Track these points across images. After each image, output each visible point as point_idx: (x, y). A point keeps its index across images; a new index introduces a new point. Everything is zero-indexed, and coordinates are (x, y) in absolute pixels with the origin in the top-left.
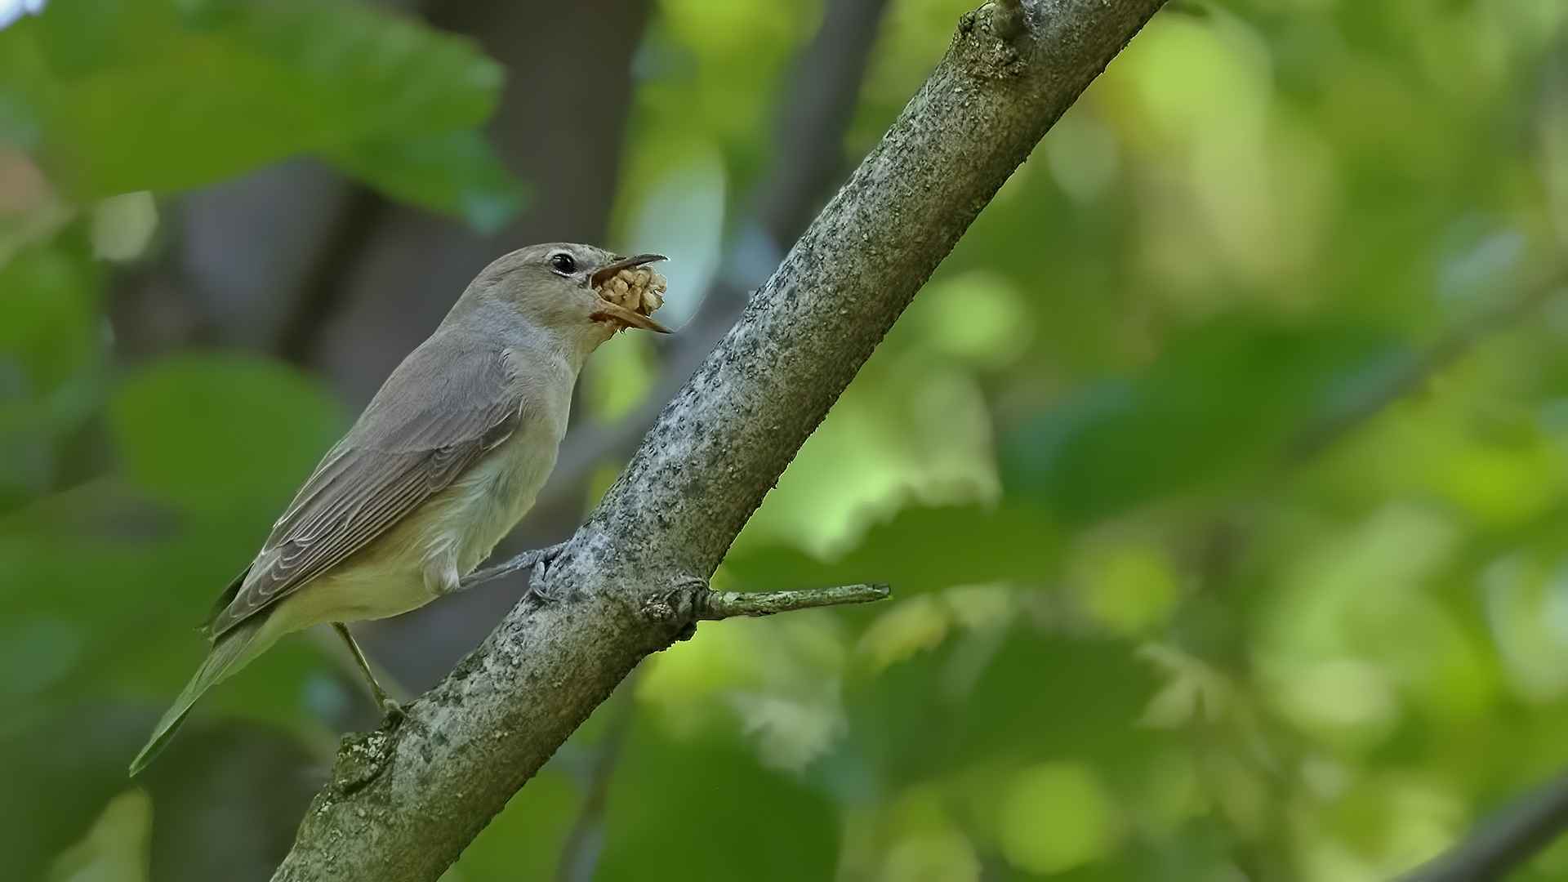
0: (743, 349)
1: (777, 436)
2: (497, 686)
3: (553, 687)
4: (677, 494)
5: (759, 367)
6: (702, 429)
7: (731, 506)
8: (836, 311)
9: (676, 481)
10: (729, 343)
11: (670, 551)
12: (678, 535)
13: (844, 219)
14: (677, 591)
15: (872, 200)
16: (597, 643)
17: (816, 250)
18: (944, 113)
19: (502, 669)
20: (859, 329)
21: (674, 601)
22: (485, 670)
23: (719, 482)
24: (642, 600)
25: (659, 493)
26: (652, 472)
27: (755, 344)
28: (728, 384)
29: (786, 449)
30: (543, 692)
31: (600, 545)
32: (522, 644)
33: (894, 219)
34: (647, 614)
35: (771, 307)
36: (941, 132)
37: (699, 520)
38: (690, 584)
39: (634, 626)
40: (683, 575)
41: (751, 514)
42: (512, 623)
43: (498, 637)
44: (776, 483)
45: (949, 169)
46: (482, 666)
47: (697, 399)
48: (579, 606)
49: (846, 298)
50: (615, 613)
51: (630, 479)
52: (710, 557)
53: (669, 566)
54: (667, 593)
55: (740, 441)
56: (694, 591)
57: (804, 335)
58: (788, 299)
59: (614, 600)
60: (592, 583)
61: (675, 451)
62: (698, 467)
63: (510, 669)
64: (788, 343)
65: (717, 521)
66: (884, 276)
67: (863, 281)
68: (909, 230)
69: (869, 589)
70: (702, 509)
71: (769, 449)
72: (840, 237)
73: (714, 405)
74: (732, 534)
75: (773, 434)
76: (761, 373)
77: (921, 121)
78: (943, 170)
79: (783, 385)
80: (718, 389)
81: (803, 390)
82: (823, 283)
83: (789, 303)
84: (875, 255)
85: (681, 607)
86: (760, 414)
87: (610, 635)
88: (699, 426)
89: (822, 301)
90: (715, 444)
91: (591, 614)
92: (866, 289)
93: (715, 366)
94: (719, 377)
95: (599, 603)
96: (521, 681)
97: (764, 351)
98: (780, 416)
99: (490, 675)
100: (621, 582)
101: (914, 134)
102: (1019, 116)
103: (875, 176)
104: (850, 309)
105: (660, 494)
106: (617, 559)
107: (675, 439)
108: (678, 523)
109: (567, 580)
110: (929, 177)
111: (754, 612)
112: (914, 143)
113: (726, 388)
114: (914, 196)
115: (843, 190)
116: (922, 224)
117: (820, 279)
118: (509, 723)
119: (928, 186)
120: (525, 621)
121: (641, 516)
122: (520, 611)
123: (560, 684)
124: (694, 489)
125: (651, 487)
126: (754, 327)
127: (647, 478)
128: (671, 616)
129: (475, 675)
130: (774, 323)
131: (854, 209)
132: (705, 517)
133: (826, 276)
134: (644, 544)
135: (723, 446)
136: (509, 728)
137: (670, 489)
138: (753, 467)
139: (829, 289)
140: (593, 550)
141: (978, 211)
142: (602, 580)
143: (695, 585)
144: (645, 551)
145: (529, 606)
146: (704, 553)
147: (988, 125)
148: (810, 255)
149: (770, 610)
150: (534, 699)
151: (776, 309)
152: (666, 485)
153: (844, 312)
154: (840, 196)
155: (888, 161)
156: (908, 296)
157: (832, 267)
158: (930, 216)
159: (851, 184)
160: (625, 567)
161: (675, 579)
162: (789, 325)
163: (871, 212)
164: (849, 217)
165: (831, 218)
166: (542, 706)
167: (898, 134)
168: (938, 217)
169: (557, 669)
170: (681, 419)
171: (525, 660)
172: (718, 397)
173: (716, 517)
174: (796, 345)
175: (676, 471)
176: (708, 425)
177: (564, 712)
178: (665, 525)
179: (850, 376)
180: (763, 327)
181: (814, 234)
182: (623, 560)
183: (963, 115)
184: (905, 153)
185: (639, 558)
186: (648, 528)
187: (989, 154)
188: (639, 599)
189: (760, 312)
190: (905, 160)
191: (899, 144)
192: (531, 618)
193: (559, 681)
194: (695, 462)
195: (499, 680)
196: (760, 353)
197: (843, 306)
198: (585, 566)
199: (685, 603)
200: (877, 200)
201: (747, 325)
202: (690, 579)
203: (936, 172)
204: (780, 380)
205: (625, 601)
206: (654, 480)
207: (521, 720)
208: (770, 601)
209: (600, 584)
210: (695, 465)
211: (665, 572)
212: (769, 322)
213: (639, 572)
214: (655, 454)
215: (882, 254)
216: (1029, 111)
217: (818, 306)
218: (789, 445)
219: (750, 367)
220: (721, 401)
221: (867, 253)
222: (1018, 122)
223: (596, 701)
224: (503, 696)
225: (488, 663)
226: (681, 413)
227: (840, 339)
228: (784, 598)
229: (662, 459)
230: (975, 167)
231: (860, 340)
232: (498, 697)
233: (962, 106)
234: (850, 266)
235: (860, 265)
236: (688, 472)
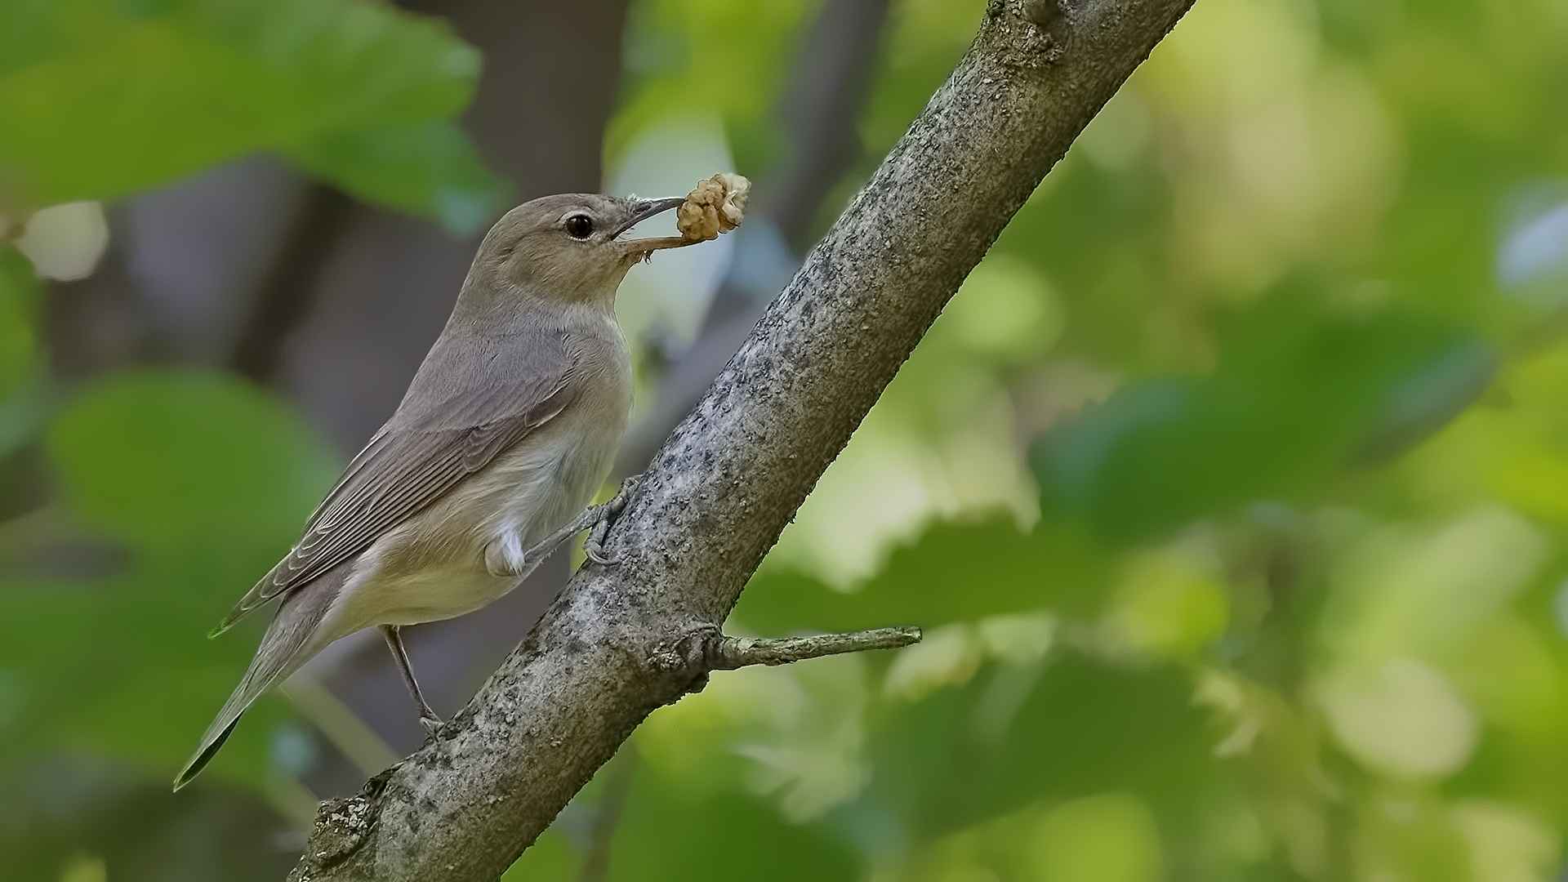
0: (754, 370)
1: (794, 465)
2: (490, 746)
3: (552, 746)
4: (685, 531)
5: (773, 389)
6: (711, 459)
7: (744, 543)
8: (856, 327)
9: (682, 517)
10: (739, 364)
11: (678, 594)
12: (687, 576)
13: (865, 225)
14: (686, 638)
15: (894, 203)
16: (599, 698)
17: (834, 260)
18: (972, 106)
19: (496, 728)
20: (884, 346)
21: (683, 649)
22: (477, 728)
23: (731, 517)
24: (648, 649)
25: (665, 530)
26: (656, 508)
27: (768, 365)
28: (739, 409)
29: (804, 479)
30: (541, 752)
31: (601, 589)
32: (517, 699)
33: (919, 224)
34: (655, 663)
35: (785, 323)
36: (969, 127)
37: (709, 559)
38: (700, 630)
39: (639, 677)
40: (694, 620)
41: (766, 552)
42: (505, 677)
43: (490, 692)
44: (794, 517)
45: (978, 169)
46: (472, 724)
47: (705, 425)
48: (579, 657)
49: (867, 312)
50: (619, 663)
51: (633, 515)
52: (723, 599)
53: (677, 610)
54: (675, 641)
55: (752, 472)
56: (705, 638)
57: (822, 353)
58: (803, 313)
59: (616, 649)
60: (592, 631)
61: (682, 484)
62: (708, 501)
63: (503, 727)
64: (803, 362)
65: (729, 560)
66: (908, 288)
67: (886, 292)
68: (935, 236)
69: (898, 633)
70: (712, 546)
71: (785, 479)
72: (860, 245)
73: (724, 432)
74: (746, 574)
75: (790, 463)
76: (775, 396)
77: (947, 116)
78: (973, 170)
79: (799, 409)
80: (729, 415)
81: (821, 415)
82: (842, 296)
83: (805, 318)
84: (899, 264)
85: (691, 656)
86: (775, 441)
87: (613, 688)
88: (708, 456)
89: (841, 316)
90: (726, 475)
91: (592, 666)
92: (889, 301)
93: (725, 389)
94: (729, 401)
95: (600, 653)
96: (515, 740)
97: (778, 372)
98: (796, 443)
99: (481, 735)
100: (624, 629)
101: (940, 130)
102: (1055, 108)
103: (898, 178)
104: (872, 325)
105: (667, 532)
106: (619, 604)
107: (682, 471)
108: (686, 563)
109: (565, 628)
110: (957, 178)
111: (772, 660)
112: (941, 140)
113: (736, 414)
114: (940, 199)
115: (862, 194)
116: (950, 229)
117: (839, 292)
118: (504, 785)
119: (956, 187)
120: (520, 675)
121: (646, 556)
122: (514, 663)
123: (559, 742)
124: (705, 525)
125: (657, 524)
126: (766, 344)
127: (651, 514)
128: (681, 665)
129: (465, 734)
130: (788, 341)
131: (875, 214)
132: (717, 555)
133: (845, 288)
134: (649, 587)
135: (735, 477)
136: (505, 792)
137: (678, 525)
138: (768, 501)
139: (849, 302)
140: (593, 594)
141: (1010, 215)
142: (603, 627)
143: (708, 631)
144: (651, 594)
145: (523, 658)
146: (715, 594)
147: (1021, 119)
148: (827, 266)
149: (789, 657)
150: (531, 761)
151: (790, 325)
152: (673, 521)
153: (865, 328)
154: (859, 199)
155: (911, 160)
156: (936, 309)
157: (851, 278)
158: (958, 221)
159: (871, 187)
160: (629, 612)
161: (684, 625)
162: (806, 342)
163: (893, 217)
164: (870, 222)
165: (850, 224)
166: (540, 767)
167: (922, 130)
168: (967, 222)
169: (556, 726)
170: (688, 448)
171: (520, 717)
172: (728, 424)
173: (729, 557)
174: (813, 365)
175: (683, 506)
176: (718, 454)
177: (563, 774)
178: (672, 567)
179: (872, 398)
180: (776, 346)
181: (830, 242)
182: (627, 605)
183: (994, 108)
184: (930, 150)
185: (644, 603)
186: (653, 569)
187: (1023, 151)
188: (644, 648)
189: (773, 329)
190: (931, 160)
191: (923, 142)
192: (526, 671)
193: (558, 740)
194: (704, 496)
195: (492, 740)
196: (774, 374)
197: (864, 320)
198: (584, 612)
199: (696, 650)
200: (900, 204)
201: (760, 342)
202: (700, 625)
203: (964, 171)
204: (796, 404)
205: (629, 650)
206: (658, 516)
207: (516, 784)
208: (789, 648)
209: (601, 632)
210: (705, 499)
211: (674, 618)
212: (783, 340)
213: (644, 620)
214: (659, 488)
215: (906, 263)
216: (1067, 103)
217: (837, 321)
218: (808, 476)
219: (763, 389)
220: (732, 428)
221: (890, 262)
222: (1054, 114)
223: (599, 761)
224: (497, 757)
225: (479, 720)
226: (688, 441)
227: (862, 358)
228: (805, 645)
229: (667, 493)
230: (1008, 166)
231: (884, 358)
232: (491, 758)
233: (993, 98)
234: (872, 277)
235: (883, 276)
236: (696, 507)
